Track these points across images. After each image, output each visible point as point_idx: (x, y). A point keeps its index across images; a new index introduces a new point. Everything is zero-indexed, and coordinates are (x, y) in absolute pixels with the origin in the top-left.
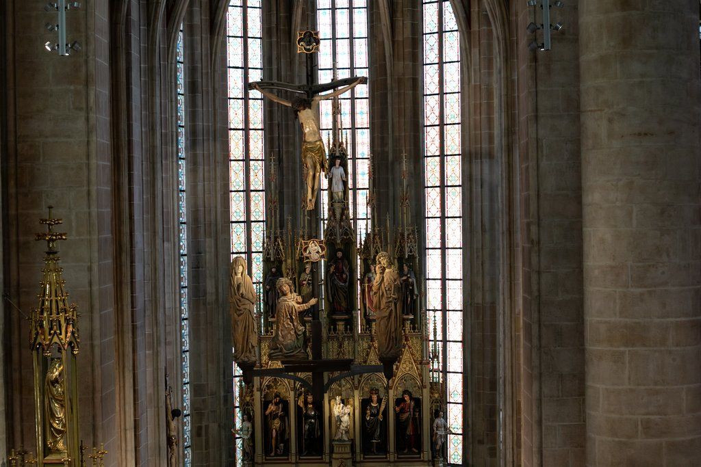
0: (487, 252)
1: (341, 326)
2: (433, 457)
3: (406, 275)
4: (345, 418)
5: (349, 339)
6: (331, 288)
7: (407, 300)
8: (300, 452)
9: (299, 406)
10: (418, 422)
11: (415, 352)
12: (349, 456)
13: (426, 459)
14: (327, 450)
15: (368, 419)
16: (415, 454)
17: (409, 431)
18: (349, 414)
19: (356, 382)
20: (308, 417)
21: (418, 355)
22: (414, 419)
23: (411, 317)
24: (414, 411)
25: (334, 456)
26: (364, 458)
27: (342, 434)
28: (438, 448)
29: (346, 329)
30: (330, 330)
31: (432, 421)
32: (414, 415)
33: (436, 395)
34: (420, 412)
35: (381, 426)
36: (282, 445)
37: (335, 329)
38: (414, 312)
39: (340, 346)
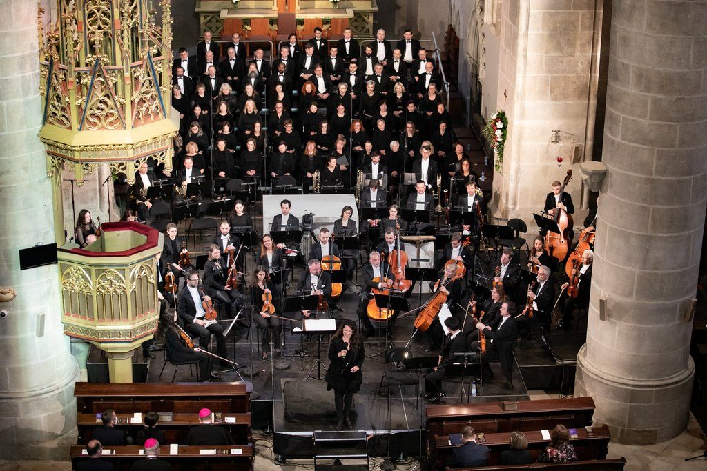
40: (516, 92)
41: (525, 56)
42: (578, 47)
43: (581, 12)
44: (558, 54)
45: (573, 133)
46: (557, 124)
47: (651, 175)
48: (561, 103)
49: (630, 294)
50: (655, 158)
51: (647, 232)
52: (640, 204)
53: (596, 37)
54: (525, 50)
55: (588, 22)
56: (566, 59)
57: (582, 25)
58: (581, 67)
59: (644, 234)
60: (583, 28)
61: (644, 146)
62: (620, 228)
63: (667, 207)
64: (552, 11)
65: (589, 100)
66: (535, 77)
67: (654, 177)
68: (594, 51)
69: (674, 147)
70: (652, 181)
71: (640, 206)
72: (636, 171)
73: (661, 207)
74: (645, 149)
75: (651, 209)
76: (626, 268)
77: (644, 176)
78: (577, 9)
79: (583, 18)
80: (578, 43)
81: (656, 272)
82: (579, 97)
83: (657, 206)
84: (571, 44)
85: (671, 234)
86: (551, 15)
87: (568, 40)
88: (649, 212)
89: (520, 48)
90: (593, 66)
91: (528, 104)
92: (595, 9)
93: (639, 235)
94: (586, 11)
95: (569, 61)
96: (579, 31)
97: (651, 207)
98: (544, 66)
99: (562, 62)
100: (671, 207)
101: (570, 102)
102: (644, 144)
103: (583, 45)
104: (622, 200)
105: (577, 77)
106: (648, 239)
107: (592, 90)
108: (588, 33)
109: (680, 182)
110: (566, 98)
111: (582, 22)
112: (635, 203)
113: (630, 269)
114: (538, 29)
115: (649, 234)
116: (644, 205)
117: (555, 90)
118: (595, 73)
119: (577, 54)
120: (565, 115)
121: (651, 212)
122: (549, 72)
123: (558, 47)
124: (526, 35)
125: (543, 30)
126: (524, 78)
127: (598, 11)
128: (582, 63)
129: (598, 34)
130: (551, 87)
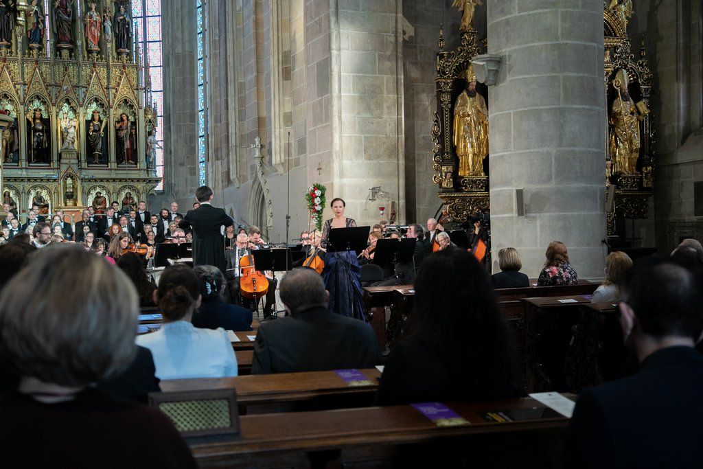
0: (186, 10)
1: (65, 53)
2: (147, 168)
3: (123, 15)
4: (72, 130)
5: (73, 64)
6: (56, 20)
7: (124, 36)
8: (29, 160)
9: (28, 121)
10: (134, 137)
11: (131, 79)
12: (76, 161)
13: (142, 167)
14: (55, 157)
15: (91, 134)
16: (132, 164)
17: (127, 145)
18: (75, 127)
19: (81, 101)
20: (36, 130)
21: (134, 83)
22: (131, 134)
23: (127, 51)
24: (131, 129)
25: (62, 161)
26: (88, 166)
27: (69, 143)
28: (151, 160)
29: (71, 56)
30: (56, 55)
31: (146, 138)
32: (131, 133)
33: (150, 117)
34: (136, 129)
35: (102, 140)
36: (12, 154)
37: (61, 56)
38: (129, 46)
39: (66, 69)
40: (334, 151)
41: (340, 118)
42: (385, 110)
43: (385, 76)
44: (368, 116)
45: (387, 191)
46: (373, 182)
47: (557, 40)
48: (374, 162)
49: (549, 178)
50: (559, 21)
51: (559, 104)
52: (548, 75)
53: (399, 101)
54: (340, 112)
55: (392, 86)
56: (376, 120)
57: (387, 89)
58: (390, 129)
59: (557, 107)
60: (388, 92)
61: (547, 10)
62: (529, 108)
63: (577, 74)
64: (360, 75)
65: (398, 160)
66: (350, 137)
67: (560, 41)
68: (399, 113)
69: (578, 8)
70: (558, 47)
71: (548, 77)
72: (540, 40)
73: (571, 74)
74: (547, 13)
75: (561, 77)
76: (541, 150)
77: (550, 43)
78: (382, 74)
79: (387, 82)
80: (385, 105)
81: (573, 149)
82: (390, 156)
83: (568, 74)
84: (380, 106)
85: (584, 106)
86: (359, 78)
87: (377, 102)
88: (559, 81)
89: (335, 109)
90: (399, 128)
91: (346, 162)
92: (397, 75)
93: (551, 109)
94: (390, 76)
95: (378, 123)
96: (385, 95)
97: (561, 75)
98: (357, 126)
99: (372, 123)
100: (581, 75)
101: (382, 162)
102: (547, 8)
103: (388, 108)
104: (527, 76)
105: (387, 137)
106: (562, 112)
107: (400, 150)
108: (393, 96)
109: (586, 48)
110: (378, 157)
111: (387, 86)
112: (544, 75)
113: (545, 149)
114: (350, 92)
115: (562, 106)
116: (553, 74)
117: (369, 148)
118: (402, 134)
119: (385, 116)
120: (379, 174)
121: (561, 81)
122: (362, 132)
123: (368, 109)
124: (340, 97)
125: (354, 92)
126: (340, 138)
127: (399, 77)
128: (390, 125)
129: (401, 97)
130: (365, 146)
